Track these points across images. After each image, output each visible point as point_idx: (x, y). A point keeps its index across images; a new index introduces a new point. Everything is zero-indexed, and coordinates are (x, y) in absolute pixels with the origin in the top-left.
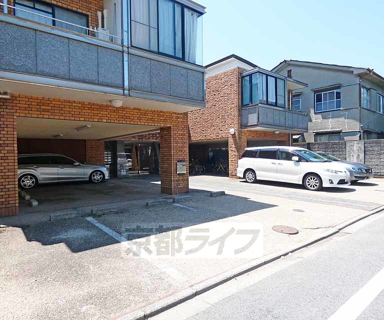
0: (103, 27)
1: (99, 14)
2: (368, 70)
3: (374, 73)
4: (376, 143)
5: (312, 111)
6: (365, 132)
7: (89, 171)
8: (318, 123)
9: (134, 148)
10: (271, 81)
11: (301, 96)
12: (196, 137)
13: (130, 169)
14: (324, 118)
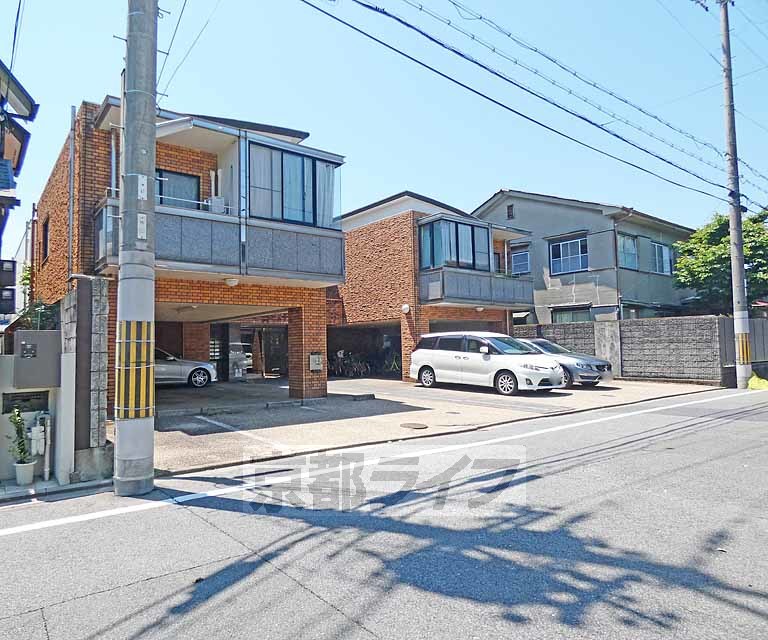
0: (216, 194)
1: (213, 174)
2: (624, 209)
3: (636, 213)
4: (636, 324)
5: (546, 272)
6: (628, 307)
7: (188, 369)
8: (557, 292)
9: (256, 334)
10: (465, 231)
11: (529, 248)
12: (353, 318)
13: (249, 371)
14: (565, 283)
